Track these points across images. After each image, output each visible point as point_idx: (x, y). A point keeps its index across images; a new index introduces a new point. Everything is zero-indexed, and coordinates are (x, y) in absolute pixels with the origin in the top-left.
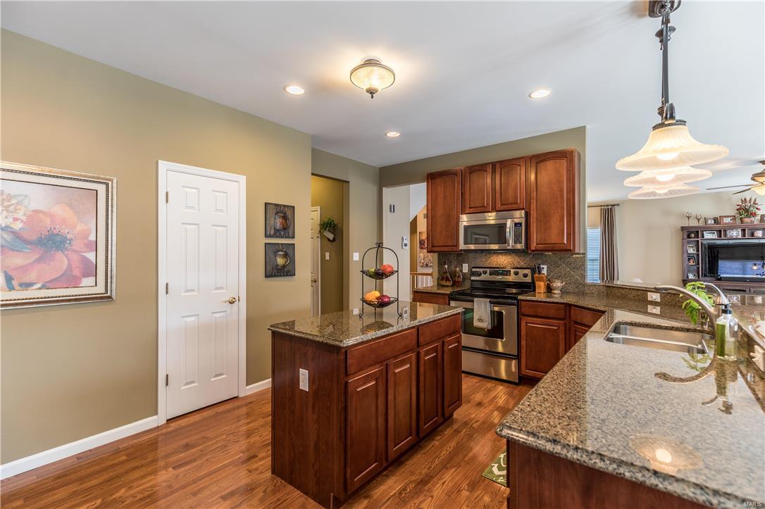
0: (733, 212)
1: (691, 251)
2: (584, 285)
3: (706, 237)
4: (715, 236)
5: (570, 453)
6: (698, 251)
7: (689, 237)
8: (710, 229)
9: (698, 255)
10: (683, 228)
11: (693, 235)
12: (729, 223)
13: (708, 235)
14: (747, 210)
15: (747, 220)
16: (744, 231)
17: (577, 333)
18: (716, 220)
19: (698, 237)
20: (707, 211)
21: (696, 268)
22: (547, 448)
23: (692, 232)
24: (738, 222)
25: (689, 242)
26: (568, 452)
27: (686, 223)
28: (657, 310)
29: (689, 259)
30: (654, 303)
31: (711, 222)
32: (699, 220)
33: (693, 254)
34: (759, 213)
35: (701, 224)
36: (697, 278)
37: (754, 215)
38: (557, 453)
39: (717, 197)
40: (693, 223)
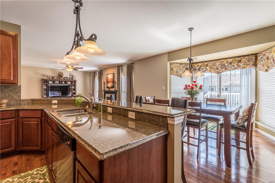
0: (57, 76)
1: (45, 88)
2: (20, 100)
3: (50, 83)
4: (52, 83)
5: (127, 148)
6: (47, 87)
7: (44, 82)
8: (51, 80)
9: (47, 89)
10: (42, 80)
11: (46, 82)
12: (56, 79)
13: (50, 82)
14: (61, 76)
15: (60, 78)
16: (60, 82)
17: (24, 122)
18: (52, 77)
19: (47, 83)
20: (50, 74)
21: (46, 94)
22: (121, 151)
23: (45, 81)
24: (58, 78)
25: (44, 84)
26: (126, 148)
27: (43, 78)
28: (56, 106)
29: (44, 90)
30: (55, 104)
31: (51, 78)
32: (47, 77)
33: (46, 88)
34: (64, 76)
35: (48, 78)
36: (47, 97)
37: (62, 77)
38: (124, 150)
39: (53, 70)
40: (46, 78)
